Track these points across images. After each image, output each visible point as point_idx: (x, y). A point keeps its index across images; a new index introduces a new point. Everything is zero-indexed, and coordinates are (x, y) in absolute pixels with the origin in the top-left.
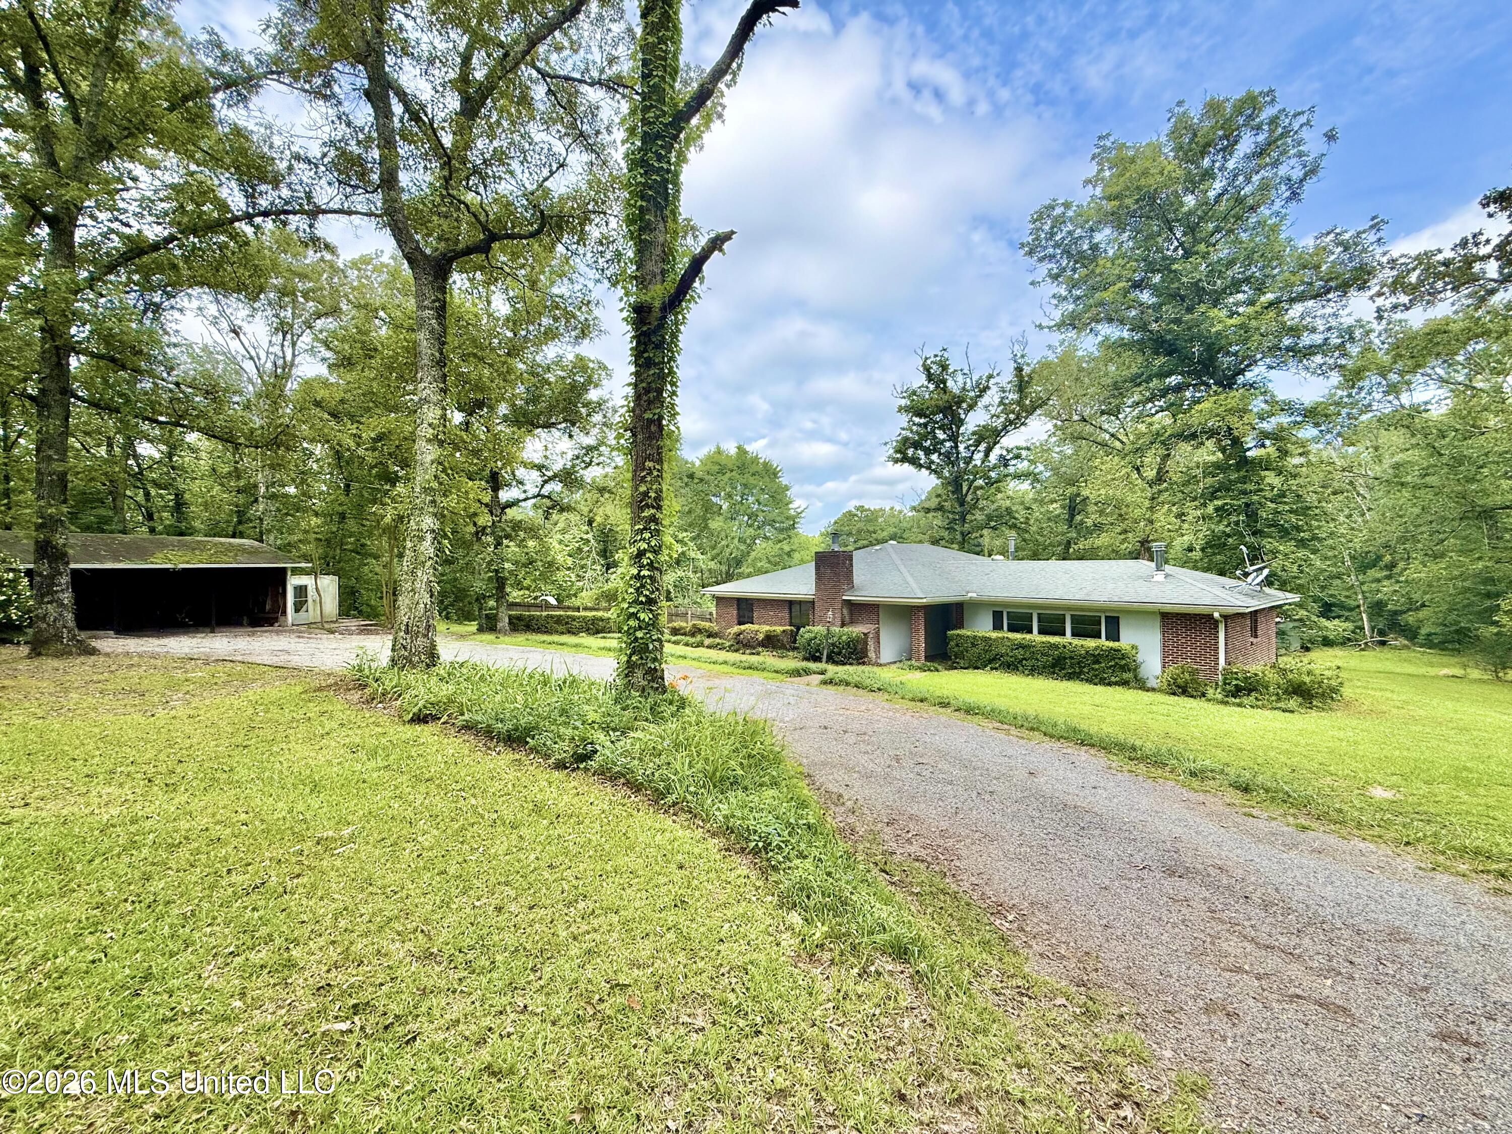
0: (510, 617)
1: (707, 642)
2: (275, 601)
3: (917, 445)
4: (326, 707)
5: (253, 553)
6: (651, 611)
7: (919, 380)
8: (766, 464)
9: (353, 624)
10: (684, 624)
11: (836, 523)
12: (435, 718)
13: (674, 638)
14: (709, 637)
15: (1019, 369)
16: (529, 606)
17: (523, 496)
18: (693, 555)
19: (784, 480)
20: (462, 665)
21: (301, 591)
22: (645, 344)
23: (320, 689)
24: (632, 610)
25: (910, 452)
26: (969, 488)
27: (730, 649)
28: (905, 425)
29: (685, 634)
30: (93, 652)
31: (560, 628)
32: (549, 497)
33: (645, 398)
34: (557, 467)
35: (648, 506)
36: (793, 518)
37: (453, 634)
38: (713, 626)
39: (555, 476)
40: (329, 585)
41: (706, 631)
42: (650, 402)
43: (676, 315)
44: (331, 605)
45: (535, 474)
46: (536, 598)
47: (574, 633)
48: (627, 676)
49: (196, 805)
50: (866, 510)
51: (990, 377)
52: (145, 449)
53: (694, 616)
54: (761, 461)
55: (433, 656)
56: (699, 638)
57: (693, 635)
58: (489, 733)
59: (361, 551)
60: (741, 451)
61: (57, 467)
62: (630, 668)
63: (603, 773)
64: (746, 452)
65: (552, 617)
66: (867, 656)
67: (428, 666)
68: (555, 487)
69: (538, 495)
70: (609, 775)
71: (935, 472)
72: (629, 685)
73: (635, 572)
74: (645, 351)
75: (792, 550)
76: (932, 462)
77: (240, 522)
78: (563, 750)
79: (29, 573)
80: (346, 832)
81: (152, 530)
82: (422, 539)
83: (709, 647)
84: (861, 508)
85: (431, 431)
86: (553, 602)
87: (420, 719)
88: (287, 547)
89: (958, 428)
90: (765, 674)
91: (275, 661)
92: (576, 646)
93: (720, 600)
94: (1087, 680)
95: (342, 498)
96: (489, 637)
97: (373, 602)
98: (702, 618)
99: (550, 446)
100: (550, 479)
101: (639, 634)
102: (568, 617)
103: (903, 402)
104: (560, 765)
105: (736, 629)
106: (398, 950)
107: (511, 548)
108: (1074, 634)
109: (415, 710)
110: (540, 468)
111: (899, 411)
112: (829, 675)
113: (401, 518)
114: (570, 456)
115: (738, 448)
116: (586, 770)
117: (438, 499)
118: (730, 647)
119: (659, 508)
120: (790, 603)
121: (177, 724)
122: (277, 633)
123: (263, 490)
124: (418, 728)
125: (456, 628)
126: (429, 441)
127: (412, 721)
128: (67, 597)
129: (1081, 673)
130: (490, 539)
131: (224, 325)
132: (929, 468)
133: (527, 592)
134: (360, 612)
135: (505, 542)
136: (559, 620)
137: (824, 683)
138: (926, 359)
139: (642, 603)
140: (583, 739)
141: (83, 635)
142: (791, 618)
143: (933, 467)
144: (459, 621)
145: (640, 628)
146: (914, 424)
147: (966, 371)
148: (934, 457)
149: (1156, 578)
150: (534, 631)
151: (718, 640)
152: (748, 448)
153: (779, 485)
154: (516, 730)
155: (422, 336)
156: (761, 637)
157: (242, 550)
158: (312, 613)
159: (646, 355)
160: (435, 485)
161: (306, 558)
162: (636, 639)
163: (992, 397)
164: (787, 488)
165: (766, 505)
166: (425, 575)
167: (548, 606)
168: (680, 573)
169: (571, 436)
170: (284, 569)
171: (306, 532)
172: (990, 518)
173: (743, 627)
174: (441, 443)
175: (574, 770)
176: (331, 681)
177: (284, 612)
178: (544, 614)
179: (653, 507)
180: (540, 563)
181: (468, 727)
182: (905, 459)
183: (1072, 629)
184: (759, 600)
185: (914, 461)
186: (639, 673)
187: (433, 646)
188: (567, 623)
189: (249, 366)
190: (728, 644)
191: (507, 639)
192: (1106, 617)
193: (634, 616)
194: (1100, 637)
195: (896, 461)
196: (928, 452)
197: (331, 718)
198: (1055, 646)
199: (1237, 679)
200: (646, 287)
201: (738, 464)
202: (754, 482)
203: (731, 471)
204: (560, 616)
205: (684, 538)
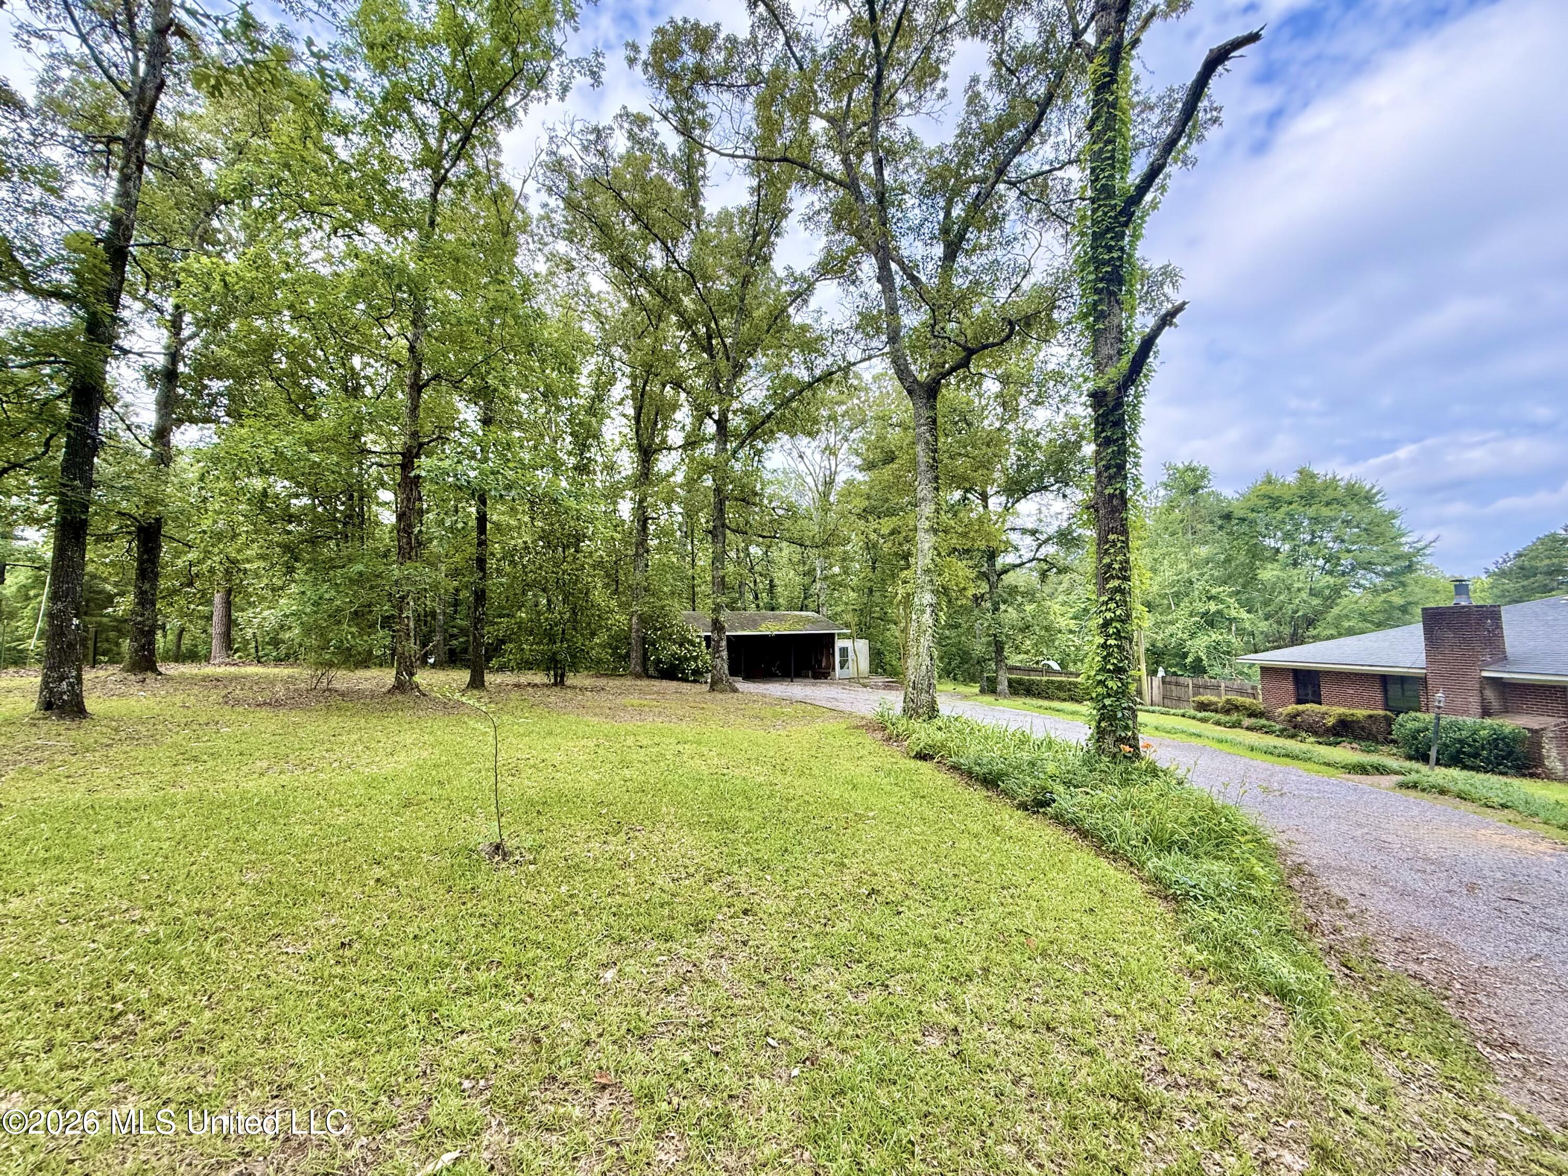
0: (1010, 682)
1: (1247, 722)
2: (828, 660)
4: (860, 740)
5: (814, 622)
6: (1120, 679)
8: (1350, 487)
9: (880, 680)
10: (1214, 699)
11: (1519, 555)
12: (932, 758)
13: (1199, 715)
14: (1250, 716)
16: (1030, 670)
17: (1018, 561)
18: (1233, 613)
19: (1386, 506)
20: (956, 719)
21: (844, 651)
22: (1103, 424)
23: (857, 727)
24: (1099, 678)
27: (1282, 733)
29: (1216, 711)
30: (735, 690)
31: (1061, 694)
32: (1045, 560)
33: (1106, 474)
34: (1052, 530)
35: (1112, 577)
36: (1408, 557)
37: (959, 693)
38: (1259, 703)
39: (1049, 539)
40: (862, 647)
41: (1246, 708)
42: (1110, 478)
43: (1137, 387)
44: (864, 664)
45: (1028, 540)
46: (1037, 663)
47: (1077, 701)
48: (1098, 741)
49: (796, 784)
52: (753, 549)
53: (1228, 689)
54: (1342, 483)
55: (933, 712)
56: (1235, 717)
57: (1227, 712)
58: (969, 774)
59: (884, 617)
60: (1305, 475)
61: (721, 573)
62: (1101, 734)
63: (1057, 819)
64: (1313, 476)
65: (1052, 682)
66: (1542, 765)
67: (930, 718)
68: (1050, 550)
69: (1033, 559)
70: (1060, 820)
72: (1100, 751)
73: (1102, 641)
74: (1103, 431)
75: (1410, 603)
77: (805, 598)
78: (1026, 793)
79: (707, 638)
80: (871, 814)
81: (758, 606)
82: (923, 612)
83: (1248, 729)
85: (927, 523)
86: (1056, 667)
87: (922, 756)
88: (833, 617)
90: (1309, 765)
91: (829, 705)
92: (1073, 713)
93: (1267, 671)
95: (870, 575)
96: (989, 699)
97: (894, 663)
98: (1241, 692)
99: (1044, 509)
100: (1045, 542)
101: (1107, 702)
102: (1070, 683)
104: (1023, 806)
105: (1292, 708)
106: (895, 876)
107: (1010, 614)
109: (918, 749)
110: (1033, 532)
112: (1413, 777)
113: (908, 594)
114: (1065, 516)
115: (1301, 472)
116: (1045, 814)
117: (935, 578)
118: (1282, 731)
119: (1126, 579)
120: (1385, 680)
121: (780, 738)
122: (830, 684)
123: (819, 572)
124: (919, 763)
125: (962, 689)
126: (927, 531)
127: (915, 757)
128: (725, 654)
130: (989, 605)
131: (795, 454)
133: (1026, 656)
134: (885, 670)
135: (1003, 607)
136: (1060, 686)
137: (1403, 786)
139: (1109, 671)
140: (1044, 788)
141: (731, 679)
142: (1386, 699)
144: (965, 683)
145: (1109, 696)
150: (1034, 695)
151: (1263, 722)
152: (1317, 470)
153: (1378, 514)
154: (990, 774)
155: (919, 448)
157: (808, 620)
158: (851, 670)
159: (1103, 435)
160: (931, 566)
161: (847, 626)
162: (1104, 706)
164: (1393, 515)
165: (1353, 543)
166: (926, 641)
167: (1049, 670)
168: (1215, 636)
169: (1065, 496)
170: (833, 634)
171: (847, 604)
173: (1301, 707)
174: (935, 532)
175: (1034, 813)
176: (863, 723)
177: (834, 669)
178: (1045, 678)
179: (1119, 578)
180: (1037, 628)
181: (955, 768)
184: (1328, 673)
186: (1110, 740)
187: (934, 702)
188: (1069, 690)
189: (809, 480)
190: (1278, 727)
191: (1005, 702)
193: (1102, 683)
197: (863, 747)
200: (1102, 372)
201: (1300, 493)
202: (1331, 514)
203: (1290, 503)
204: (1062, 682)
205: (1219, 593)
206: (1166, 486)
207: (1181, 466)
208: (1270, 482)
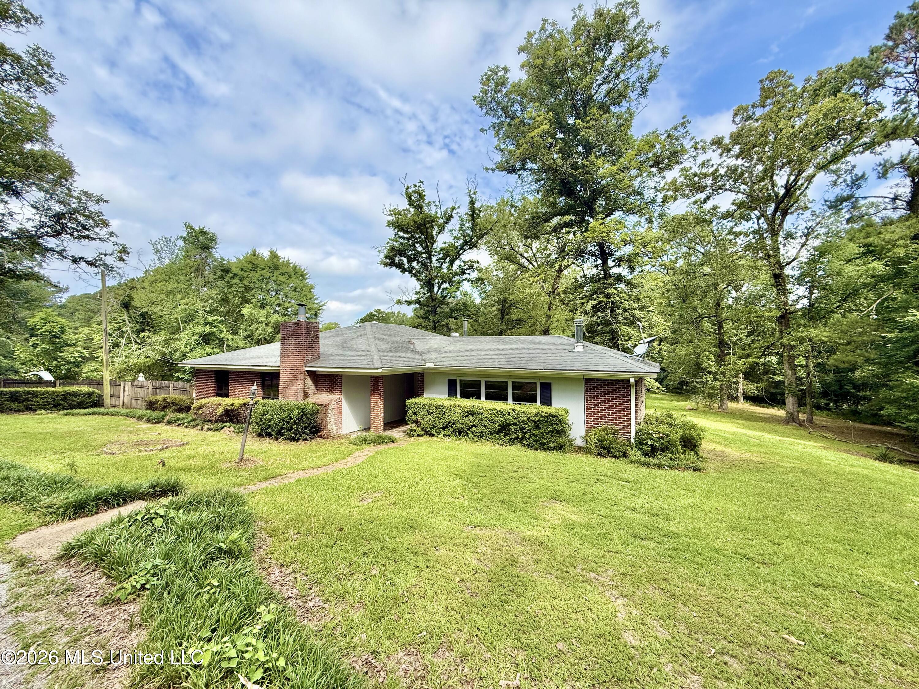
1: (169, 417)
3: (401, 253)
7: (403, 204)
8: (295, 268)
14: (174, 411)
15: (472, 203)
19: (309, 282)
25: (397, 259)
26: (439, 289)
27: (189, 424)
28: (393, 237)
31: (15, 405)
47: (33, 411)
50: (382, 312)
51: (454, 208)
53: (175, 389)
54: (291, 264)
60: (274, 255)
64: (278, 257)
66: (323, 429)
71: (415, 275)
76: (413, 268)
84: (378, 311)
89: (432, 244)
93: (200, 373)
94: (528, 446)
98: (183, 390)
102: (28, 393)
103: (390, 218)
105: (200, 402)
108: (514, 399)
111: (388, 226)
115: (271, 252)
118: (190, 422)
120: (262, 375)
129: (522, 439)
132: (410, 272)
136: (14, 396)
138: (408, 188)
142: (263, 390)
143: (414, 272)
146: (400, 237)
147: (437, 203)
148: (414, 264)
149: (576, 350)
151: (180, 415)
152: (280, 253)
153: (306, 285)
156: (221, 410)
163: (454, 224)
164: (313, 287)
172: (452, 311)
173: (205, 401)
182: (392, 264)
183: (513, 394)
184: (233, 373)
185: (400, 266)
188: (27, 400)
192: (541, 384)
194: (536, 402)
195: (386, 265)
196: (410, 260)
198: (501, 413)
199: (651, 439)
201: (270, 264)
202: (283, 280)
203: (263, 269)
204: (17, 392)
205: (214, 321)
206: (185, 240)
207: (197, 228)
208: (254, 255)
